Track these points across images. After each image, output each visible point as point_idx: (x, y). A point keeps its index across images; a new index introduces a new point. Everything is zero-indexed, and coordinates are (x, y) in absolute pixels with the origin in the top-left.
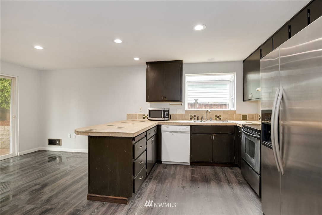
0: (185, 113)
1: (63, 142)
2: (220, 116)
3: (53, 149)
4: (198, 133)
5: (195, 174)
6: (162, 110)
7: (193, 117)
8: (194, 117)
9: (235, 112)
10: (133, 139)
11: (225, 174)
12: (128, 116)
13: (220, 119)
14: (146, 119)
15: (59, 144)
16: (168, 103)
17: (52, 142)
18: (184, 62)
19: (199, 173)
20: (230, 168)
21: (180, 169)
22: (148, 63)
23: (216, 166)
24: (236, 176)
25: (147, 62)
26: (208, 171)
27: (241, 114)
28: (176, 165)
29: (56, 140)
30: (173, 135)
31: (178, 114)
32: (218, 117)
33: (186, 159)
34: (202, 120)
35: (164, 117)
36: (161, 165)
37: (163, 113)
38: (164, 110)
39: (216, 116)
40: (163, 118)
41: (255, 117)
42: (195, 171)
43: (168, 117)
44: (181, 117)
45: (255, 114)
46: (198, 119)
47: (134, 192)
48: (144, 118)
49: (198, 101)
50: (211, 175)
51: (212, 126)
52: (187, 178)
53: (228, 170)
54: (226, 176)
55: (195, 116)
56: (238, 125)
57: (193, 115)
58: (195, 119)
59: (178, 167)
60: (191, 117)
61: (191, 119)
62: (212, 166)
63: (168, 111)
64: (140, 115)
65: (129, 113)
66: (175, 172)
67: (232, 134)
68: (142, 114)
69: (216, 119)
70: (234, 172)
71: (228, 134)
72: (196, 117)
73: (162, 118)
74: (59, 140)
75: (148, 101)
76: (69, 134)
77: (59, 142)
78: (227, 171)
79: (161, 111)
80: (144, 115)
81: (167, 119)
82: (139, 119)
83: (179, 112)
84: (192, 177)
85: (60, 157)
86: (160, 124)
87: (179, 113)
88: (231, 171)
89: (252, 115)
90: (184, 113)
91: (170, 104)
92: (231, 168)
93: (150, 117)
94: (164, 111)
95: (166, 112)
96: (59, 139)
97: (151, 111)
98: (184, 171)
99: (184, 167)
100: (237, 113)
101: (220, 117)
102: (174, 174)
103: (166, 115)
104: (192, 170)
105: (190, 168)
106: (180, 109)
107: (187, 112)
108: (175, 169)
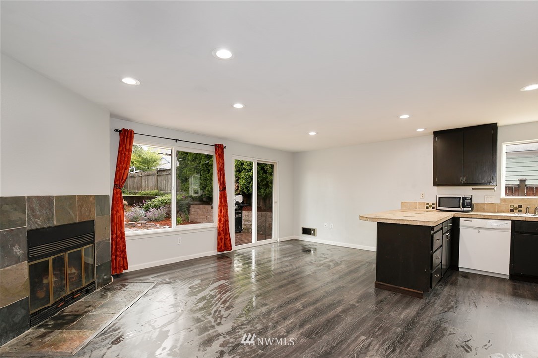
0: (501, 202)
1: (318, 232)
3: (308, 238)
4: (526, 233)
5: (520, 290)
6: (460, 198)
7: (516, 209)
10: (433, 228)
12: (403, 204)
14: (430, 209)
15: (314, 234)
16: (470, 187)
17: (306, 231)
18: (499, 125)
21: (491, 282)
22: (436, 133)
25: (434, 132)
29: (310, 230)
30: (479, 232)
31: (487, 203)
34: (535, 213)
35: (464, 207)
36: (457, 273)
37: (461, 201)
38: (462, 198)
40: (461, 208)
42: (519, 287)
43: (470, 207)
44: (493, 207)
46: (527, 212)
47: (431, 288)
48: (428, 208)
49: (526, 181)
52: (505, 291)
55: (520, 206)
57: (516, 206)
58: (520, 211)
60: (512, 209)
61: (512, 211)
63: (471, 199)
64: (420, 203)
65: (404, 201)
68: (425, 202)
72: (523, 209)
73: (459, 207)
74: (314, 230)
75: (436, 184)
76: (326, 224)
77: (314, 232)
80: (428, 204)
81: (470, 209)
82: (420, 209)
83: (488, 201)
84: (515, 292)
85: (315, 249)
86: (457, 217)
90: (498, 202)
91: (473, 189)
93: (439, 206)
94: (464, 199)
95: (466, 200)
96: (314, 228)
97: (441, 199)
103: (466, 204)
104: (514, 285)
105: (509, 284)
106: (490, 196)
107: (503, 200)
108: (482, 281)
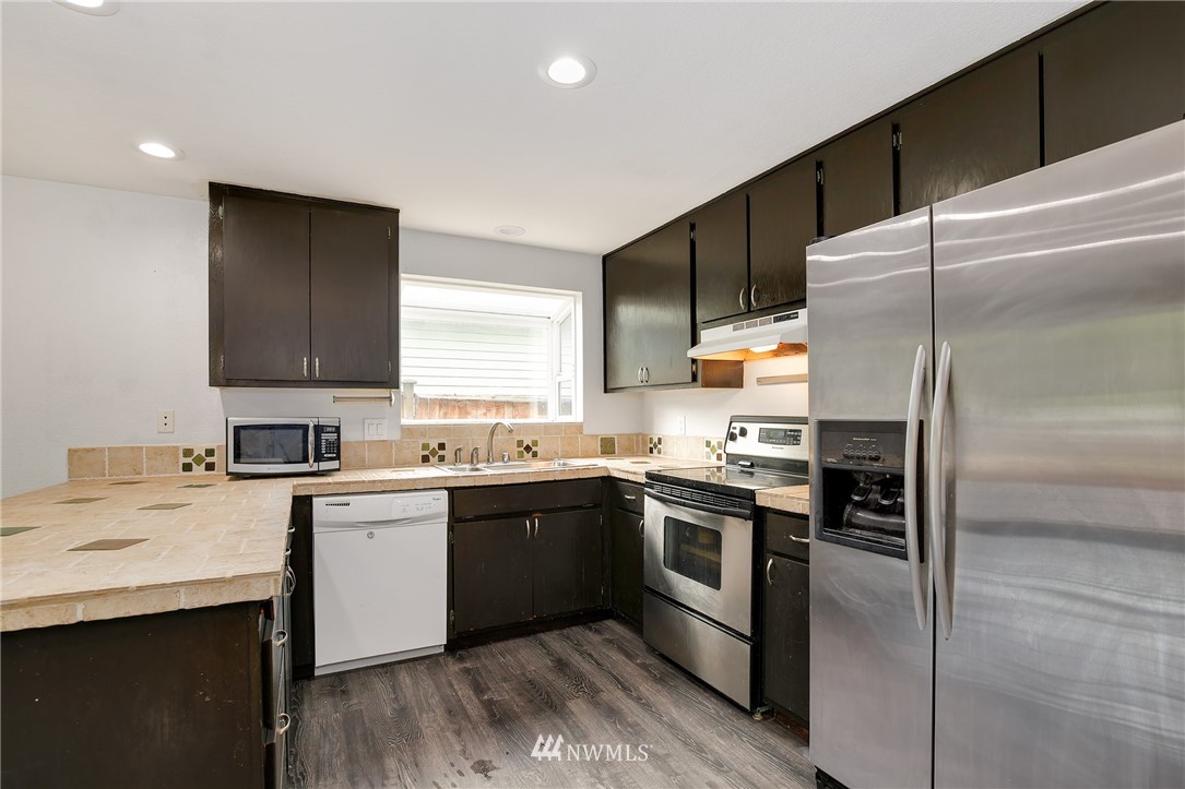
0: (403, 437)
2: (535, 443)
4: (478, 518)
5: (489, 689)
6: (307, 427)
7: (434, 453)
8: (441, 453)
9: (579, 427)
11: (590, 655)
12: (80, 460)
13: (535, 455)
14: (199, 470)
16: (328, 394)
18: (403, 220)
19: (505, 680)
20: (590, 629)
21: (416, 683)
22: (220, 193)
23: (543, 632)
24: (629, 656)
25: (211, 185)
26: (526, 657)
27: (597, 436)
28: (387, 668)
30: (371, 536)
31: (371, 443)
32: (528, 448)
33: (432, 632)
34: (472, 462)
35: (318, 458)
36: (314, 686)
37: (311, 439)
38: (315, 426)
39: (520, 443)
40: (311, 461)
41: (637, 443)
42: (480, 674)
43: (337, 458)
44: (387, 454)
45: (637, 435)
46: (457, 459)
48: (187, 468)
49: (415, 387)
50: (550, 677)
51: (529, 483)
52: (467, 717)
53: (590, 637)
54: (598, 664)
55: (442, 446)
56: (616, 474)
57: (434, 445)
58: (442, 459)
59: (401, 677)
60: (427, 453)
61: (425, 459)
62: (529, 635)
63: (338, 429)
64: (158, 452)
65: (82, 446)
66: (402, 702)
67: (595, 506)
68: (177, 448)
69: (521, 455)
70: (611, 641)
71: (580, 507)
72: (448, 453)
73: (305, 460)
75: (222, 378)
78: (590, 643)
79: (300, 432)
80: (188, 453)
81: (334, 464)
82: (156, 472)
83: (372, 434)
84: (489, 705)
86: (303, 494)
87: (376, 438)
88: (596, 638)
89: (629, 436)
90: (396, 436)
91: (336, 400)
92: (593, 626)
93: (236, 460)
94: (319, 429)
95: (324, 436)
97: (243, 433)
98: (438, 688)
99: (428, 668)
100: (586, 431)
101: (534, 449)
102: (403, 712)
103: (326, 447)
104: (467, 671)
105: (454, 667)
106: (375, 422)
107: (408, 430)
108: (393, 687)
